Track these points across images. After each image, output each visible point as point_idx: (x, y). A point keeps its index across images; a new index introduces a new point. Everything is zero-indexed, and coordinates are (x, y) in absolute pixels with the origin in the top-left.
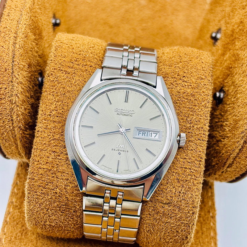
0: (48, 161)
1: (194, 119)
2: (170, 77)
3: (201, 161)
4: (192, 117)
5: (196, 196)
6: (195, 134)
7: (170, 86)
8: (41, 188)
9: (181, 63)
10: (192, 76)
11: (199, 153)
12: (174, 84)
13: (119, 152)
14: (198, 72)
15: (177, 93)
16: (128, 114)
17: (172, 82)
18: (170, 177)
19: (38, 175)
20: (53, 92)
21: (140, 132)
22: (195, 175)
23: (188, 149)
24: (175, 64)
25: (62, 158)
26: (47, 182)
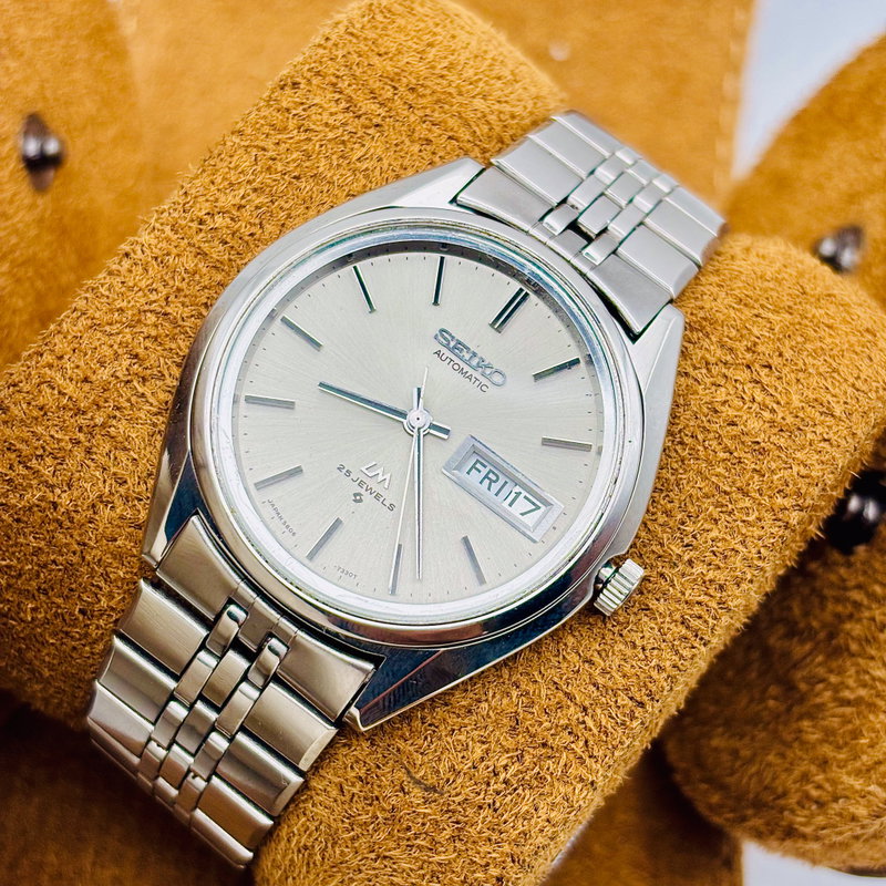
0: (94, 378)
1: (709, 537)
2: (714, 339)
3: (641, 704)
4: (706, 526)
5: (548, 821)
6: (684, 594)
7: (695, 368)
8: (13, 456)
9: (787, 316)
10: (798, 380)
11: (654, 674)
12: (715, 370)
13: (359, 490)
14: (829, 380)
15: (706, 410)
16: (475, 374)
17: (712, 360)
18: (494, 696)
19: (29, 404)
20: (264, 149)
21: (478, 466)
22: (591, 743)
23: (621, 635)
24: (762, 306)
25: (148, 394)
26: (43, 448)
